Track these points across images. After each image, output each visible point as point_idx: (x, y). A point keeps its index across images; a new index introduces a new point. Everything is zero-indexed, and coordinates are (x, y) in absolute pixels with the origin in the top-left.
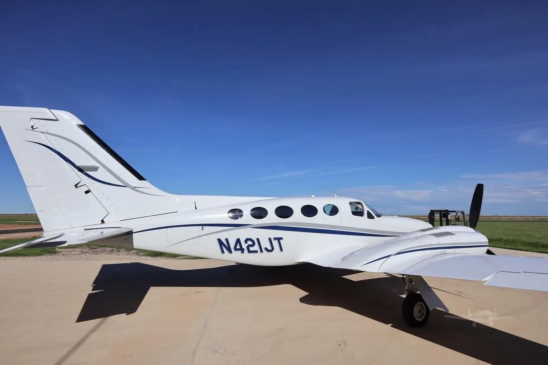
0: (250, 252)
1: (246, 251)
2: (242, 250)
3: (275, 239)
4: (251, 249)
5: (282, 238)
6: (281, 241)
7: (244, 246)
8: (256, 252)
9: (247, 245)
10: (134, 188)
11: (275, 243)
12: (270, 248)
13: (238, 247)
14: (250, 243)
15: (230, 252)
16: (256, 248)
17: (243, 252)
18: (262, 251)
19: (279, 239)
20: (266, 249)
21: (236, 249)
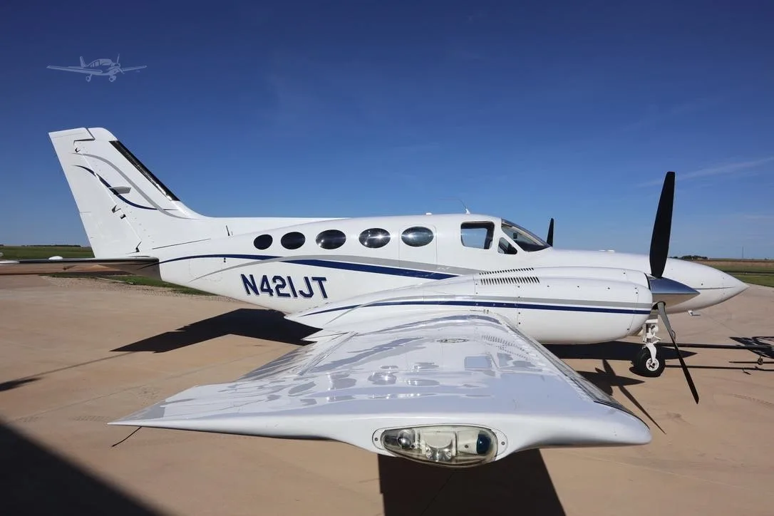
0: (280, 295)
1: (275, 293)
2: (270, 291)
3: (314, 279)
4: (282, 291)
5: (324, 279)
6: (323, 283)
7: (273, 286)
8: (288, 295)
9: (275, 285)
10: (164, 211)
11: (315, 285)
12: (307, 292)
13: (265, 287)
14: (278, 282)
15: (257, 293)
16: (287, 290)
17: (272, 295)
18: (295, 295)
19: (320, 280)
20: (301, 292)
21: (263, 290)
